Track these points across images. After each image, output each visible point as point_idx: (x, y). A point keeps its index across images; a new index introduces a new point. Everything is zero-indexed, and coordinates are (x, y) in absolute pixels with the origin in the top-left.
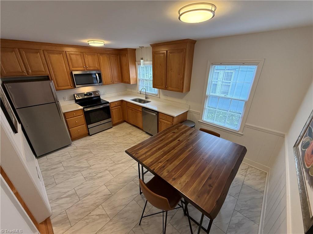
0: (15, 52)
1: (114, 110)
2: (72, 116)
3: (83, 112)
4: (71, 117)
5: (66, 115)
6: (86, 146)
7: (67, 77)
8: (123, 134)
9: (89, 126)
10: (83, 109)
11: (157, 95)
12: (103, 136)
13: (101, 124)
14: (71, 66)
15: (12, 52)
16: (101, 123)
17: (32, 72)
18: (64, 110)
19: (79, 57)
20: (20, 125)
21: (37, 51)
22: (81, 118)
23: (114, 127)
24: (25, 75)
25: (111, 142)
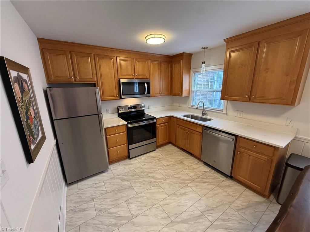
0: (66, 56)
1: (161, 128)
2: (114, 133)
3: (126, 128)
4: (112, 134)
5: (107, 131)
6: (126, 176)
7: (114, 86)
8: (171, 161)
9: (131, 147)
10: (127, 124)
11: (222, 111)
12: (145, 161)
13: (144, 145)
14: (120, 73)
15: (64, 55)
16: (144, 143)
17: (79, 78)
18: (106, 125)
19: (129, 64)
20: (56, 140)
21: (88, 55)
22: (123, 136)
23: (158, 150)
24: (72, 81)
25: (158, 173)
